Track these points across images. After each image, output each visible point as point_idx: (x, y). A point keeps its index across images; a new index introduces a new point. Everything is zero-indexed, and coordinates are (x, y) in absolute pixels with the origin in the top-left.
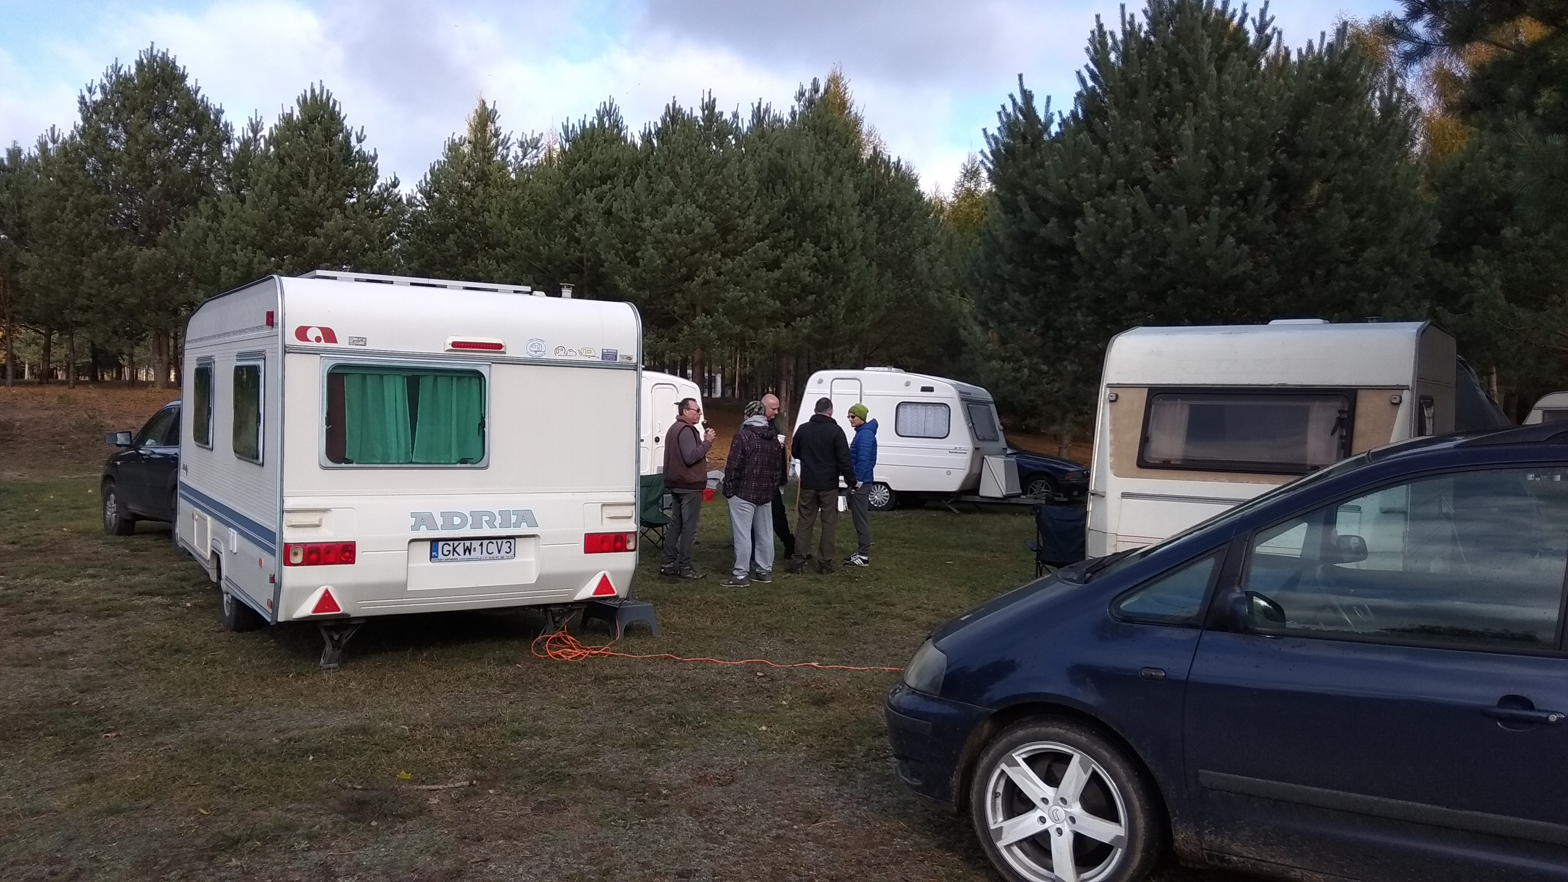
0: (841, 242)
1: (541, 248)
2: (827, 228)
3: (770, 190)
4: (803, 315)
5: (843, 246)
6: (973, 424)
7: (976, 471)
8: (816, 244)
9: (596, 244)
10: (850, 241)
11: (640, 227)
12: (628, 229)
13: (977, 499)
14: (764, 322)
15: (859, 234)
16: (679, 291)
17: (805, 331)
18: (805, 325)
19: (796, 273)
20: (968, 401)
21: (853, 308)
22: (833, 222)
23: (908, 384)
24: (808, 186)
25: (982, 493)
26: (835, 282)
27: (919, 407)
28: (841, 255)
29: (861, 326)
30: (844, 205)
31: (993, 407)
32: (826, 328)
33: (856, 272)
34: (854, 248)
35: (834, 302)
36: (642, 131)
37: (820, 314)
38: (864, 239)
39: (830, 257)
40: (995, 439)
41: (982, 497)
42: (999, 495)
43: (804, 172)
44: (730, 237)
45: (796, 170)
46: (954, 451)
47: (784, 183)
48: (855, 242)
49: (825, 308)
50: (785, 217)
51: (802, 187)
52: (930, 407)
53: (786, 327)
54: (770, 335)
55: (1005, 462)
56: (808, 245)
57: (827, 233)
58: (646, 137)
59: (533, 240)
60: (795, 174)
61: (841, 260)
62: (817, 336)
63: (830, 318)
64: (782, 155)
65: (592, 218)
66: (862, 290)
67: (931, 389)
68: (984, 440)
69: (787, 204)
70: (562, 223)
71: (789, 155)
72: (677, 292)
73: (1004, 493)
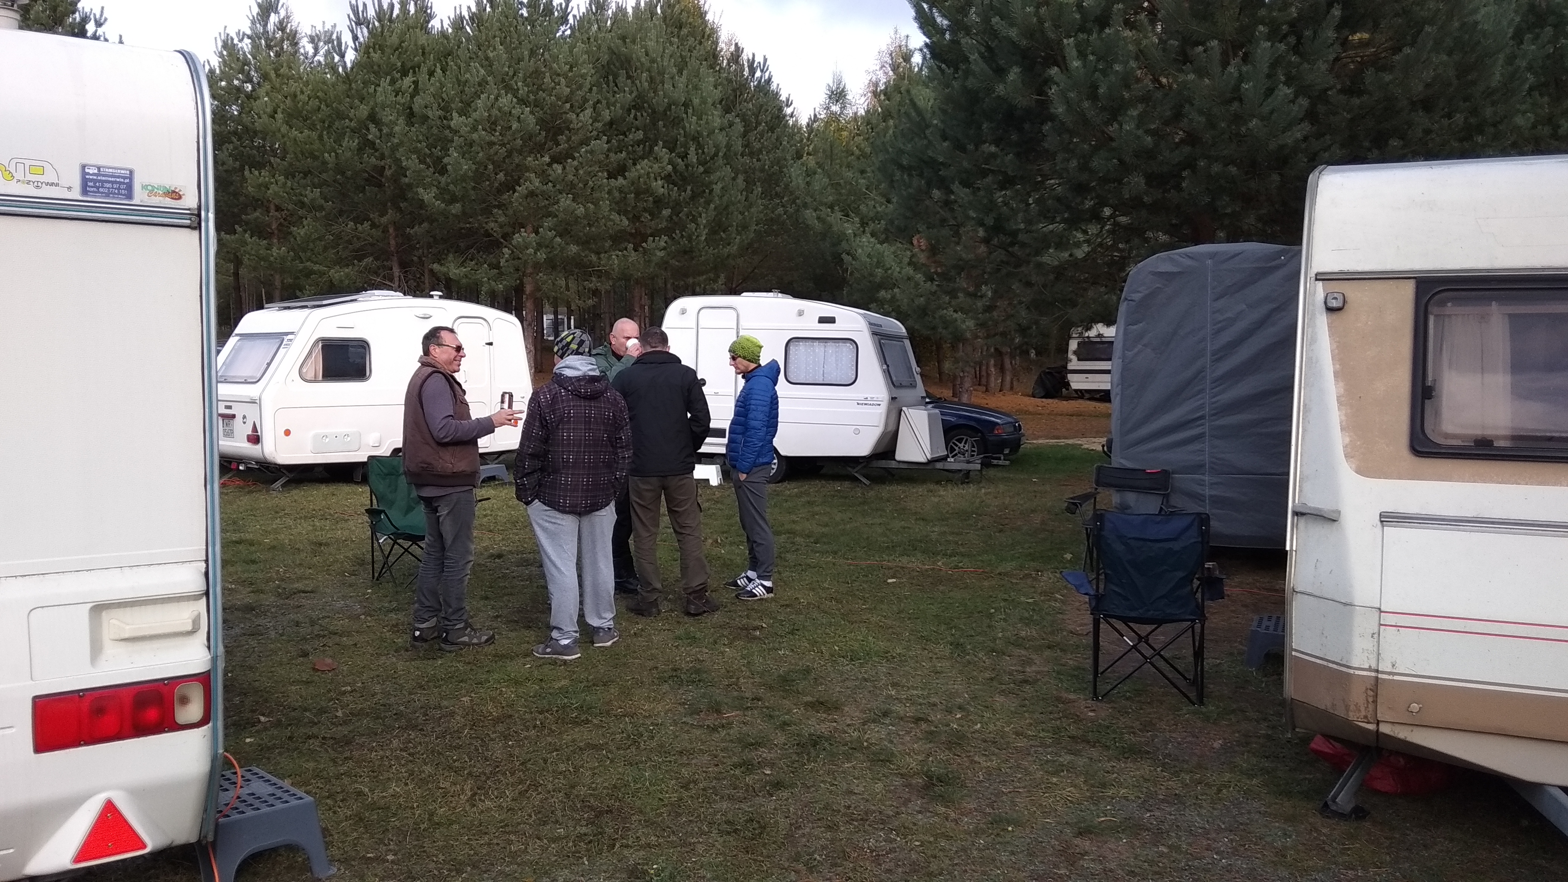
0: (700, 146)
1: (326, 155)
2: (685, 132)
3: (612, 84)
4: (655, 234)
5: (703, 152)
6: (888, 366)
7: (891, 428)
8: (672, 151)
9: (394, 149)
10: (711, 146)
11: (449, 127)
12: (435, 131)
13: (893, 464)
14: (608, 244)
15: (721, 138)
16: (499, 207)
17: (661, 254)
18: (658, 246)
19: (645, 183)
20: (880, 337)
21: (717, 228)
22: (692, 123)
23: (801, 313)
24: (658, 79)
25: (898, 457)
26: (693, 197)
27: (816, 344)
28: (701, 163)
29: (726, 251)
30: (704, 102)
31: (907, 343)
32: (685, 252)
33: (720, 185)
34: (716, 155)
35: (694, 220)
36: (452, 16)
37: (677, 234)
38: (728, 146)
39: (687, 166)
40: (913, 386)
41: (899, 462)
42: (922, 459)
43: (653, 61)
44: (562, 138)
45: (643, 60)
46: (864, 403)
47: (629, 77)
48: (717, 146)
49: (683, 228)
50: (632, 116)
51: (652, 80)
52: (830, 344)
53: (636, 251)
54: (614, 261)
55: (929, 415)
56: (660, 150)
57: (685, 136)
58: (458, 23)
59: (317, 145)
60: (642, 64)
61: (701, 169)
62: (673, 262)
63: (690, 239)
64: (625, 42)
65: (387, 116)
66: (727, 207)
67: (831, 320)
68: (901, 386)
69: (634, 100)
70: (353, 124)
71: (634, 42)
72: (495, 207)
73: (929, 457)
